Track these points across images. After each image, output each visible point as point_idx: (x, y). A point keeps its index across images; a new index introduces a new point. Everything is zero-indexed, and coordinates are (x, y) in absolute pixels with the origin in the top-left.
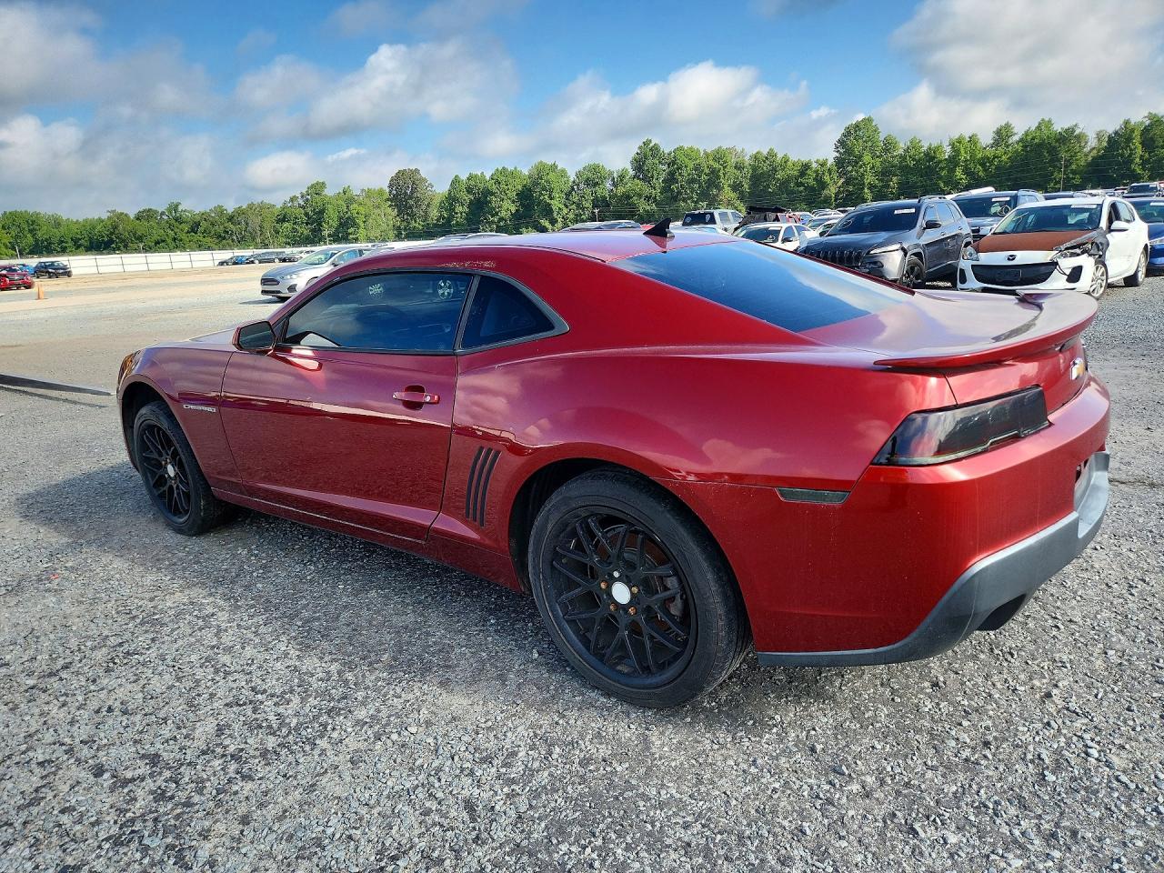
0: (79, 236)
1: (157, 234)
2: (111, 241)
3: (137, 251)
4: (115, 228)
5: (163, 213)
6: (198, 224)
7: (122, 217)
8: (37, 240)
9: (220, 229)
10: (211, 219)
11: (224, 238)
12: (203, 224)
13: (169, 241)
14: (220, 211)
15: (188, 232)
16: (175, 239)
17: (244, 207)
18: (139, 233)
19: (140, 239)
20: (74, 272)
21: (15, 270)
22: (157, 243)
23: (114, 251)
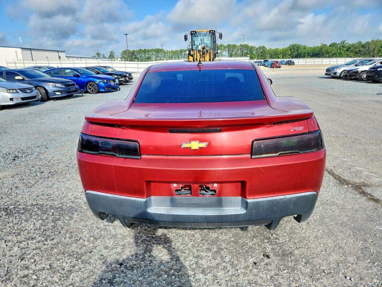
0: (310, 52)
1: (334, 51)
2: (319, 54)
3: (326, 57)
4: (321, 49)
5: (339, 44)
6: (350, 48)
7: (324, 46)
8: (298, 53)
9: (357, 50)
10: (355, 46)
11: (358, 53)
12: (352, 48)
13: (337, 54)
14: (360, 43)
15: (345, 51)
16: (339, 53)
17: (370, 42)
18: (328, 51)
19: (328, 53)
20: (296, 64)
21: (278, 62)
22: (333, 54)
23: (319, 57)
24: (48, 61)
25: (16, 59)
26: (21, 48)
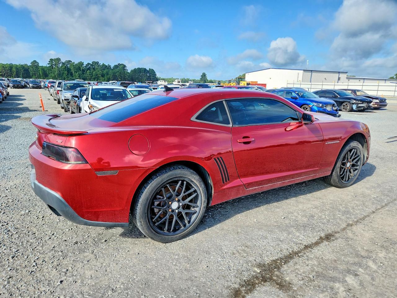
24: (323, 83)
25: (296, 80)
26: (304, 70)
